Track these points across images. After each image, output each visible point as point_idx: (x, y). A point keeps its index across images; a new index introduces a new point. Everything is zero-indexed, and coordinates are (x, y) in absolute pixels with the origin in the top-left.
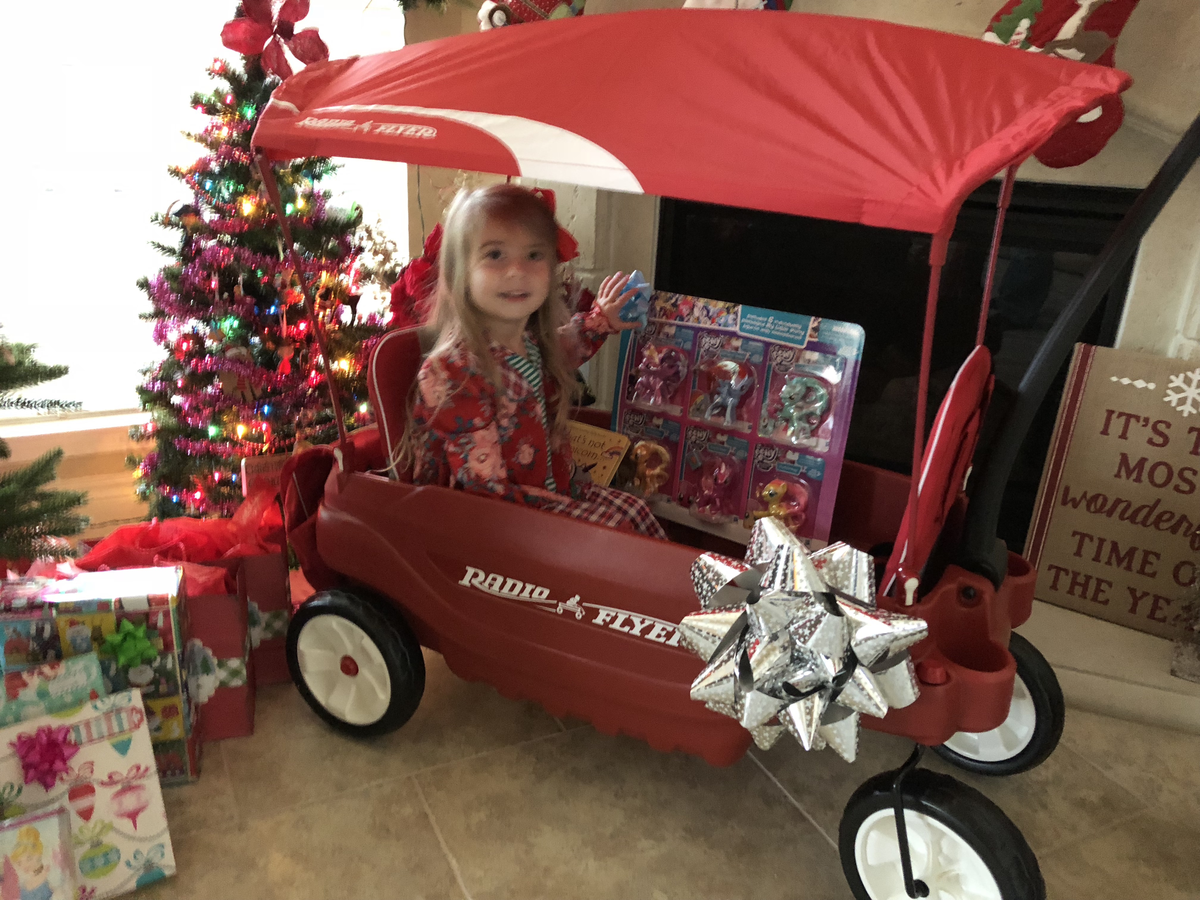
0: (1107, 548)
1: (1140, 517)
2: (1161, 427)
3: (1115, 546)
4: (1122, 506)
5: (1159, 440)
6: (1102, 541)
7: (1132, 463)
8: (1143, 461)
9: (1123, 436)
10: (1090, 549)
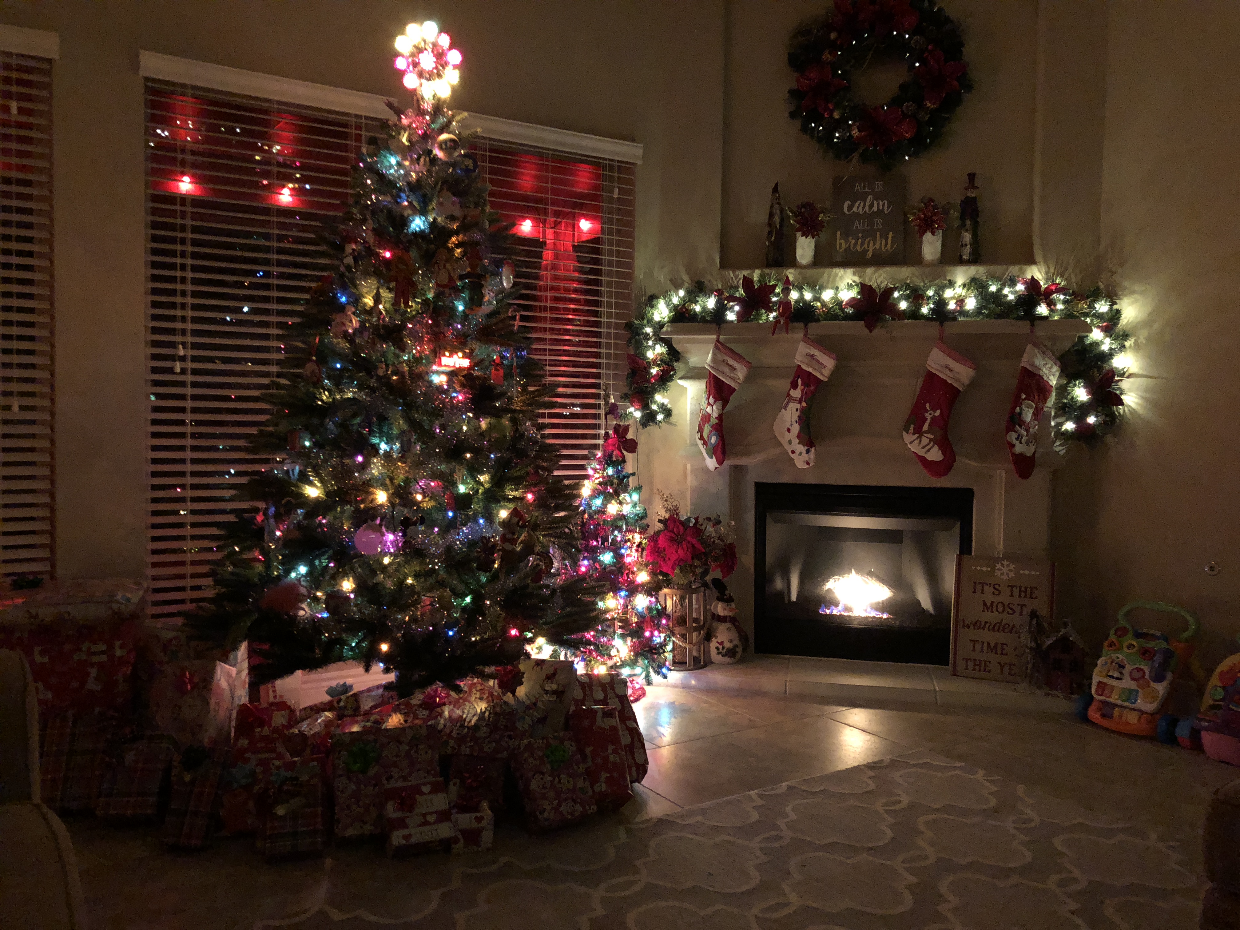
0: (985, 645)
1: (996, 629)
2: (997, 587)
3: (988, 644)
4: (987, 625)
5: (997, 592)
6: (983, 643)
7: (988, 604)
8: (992, 602)
9: (982, 593)
10: (978, 647)
